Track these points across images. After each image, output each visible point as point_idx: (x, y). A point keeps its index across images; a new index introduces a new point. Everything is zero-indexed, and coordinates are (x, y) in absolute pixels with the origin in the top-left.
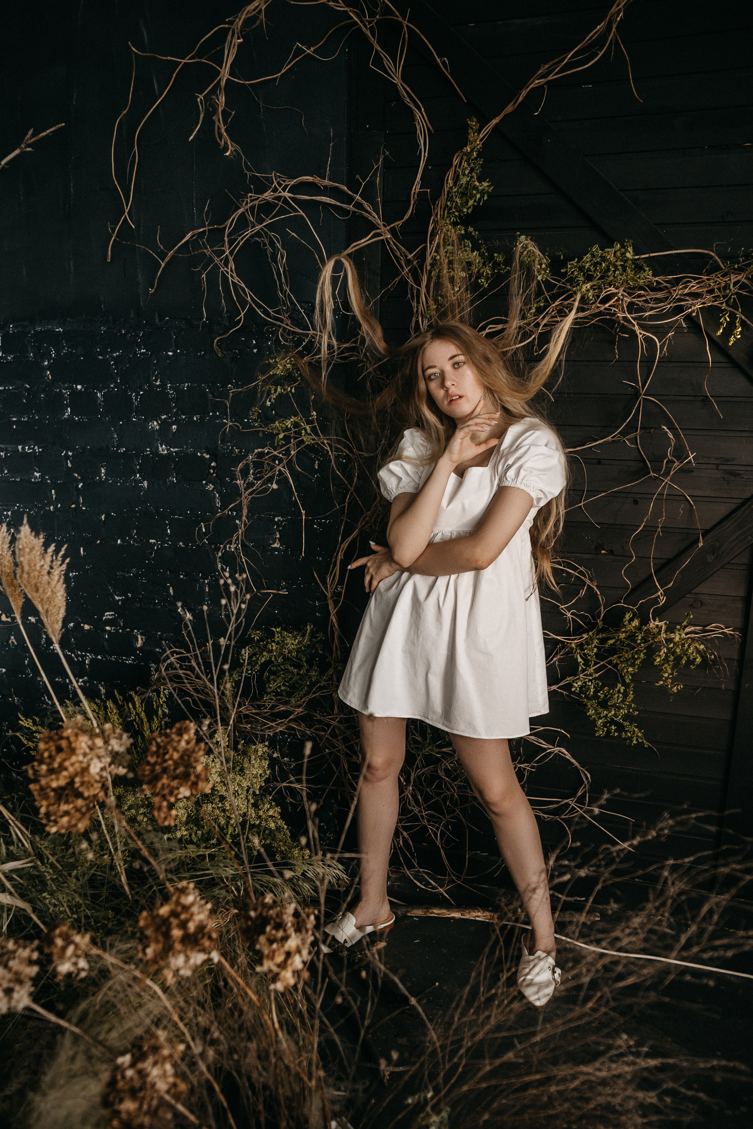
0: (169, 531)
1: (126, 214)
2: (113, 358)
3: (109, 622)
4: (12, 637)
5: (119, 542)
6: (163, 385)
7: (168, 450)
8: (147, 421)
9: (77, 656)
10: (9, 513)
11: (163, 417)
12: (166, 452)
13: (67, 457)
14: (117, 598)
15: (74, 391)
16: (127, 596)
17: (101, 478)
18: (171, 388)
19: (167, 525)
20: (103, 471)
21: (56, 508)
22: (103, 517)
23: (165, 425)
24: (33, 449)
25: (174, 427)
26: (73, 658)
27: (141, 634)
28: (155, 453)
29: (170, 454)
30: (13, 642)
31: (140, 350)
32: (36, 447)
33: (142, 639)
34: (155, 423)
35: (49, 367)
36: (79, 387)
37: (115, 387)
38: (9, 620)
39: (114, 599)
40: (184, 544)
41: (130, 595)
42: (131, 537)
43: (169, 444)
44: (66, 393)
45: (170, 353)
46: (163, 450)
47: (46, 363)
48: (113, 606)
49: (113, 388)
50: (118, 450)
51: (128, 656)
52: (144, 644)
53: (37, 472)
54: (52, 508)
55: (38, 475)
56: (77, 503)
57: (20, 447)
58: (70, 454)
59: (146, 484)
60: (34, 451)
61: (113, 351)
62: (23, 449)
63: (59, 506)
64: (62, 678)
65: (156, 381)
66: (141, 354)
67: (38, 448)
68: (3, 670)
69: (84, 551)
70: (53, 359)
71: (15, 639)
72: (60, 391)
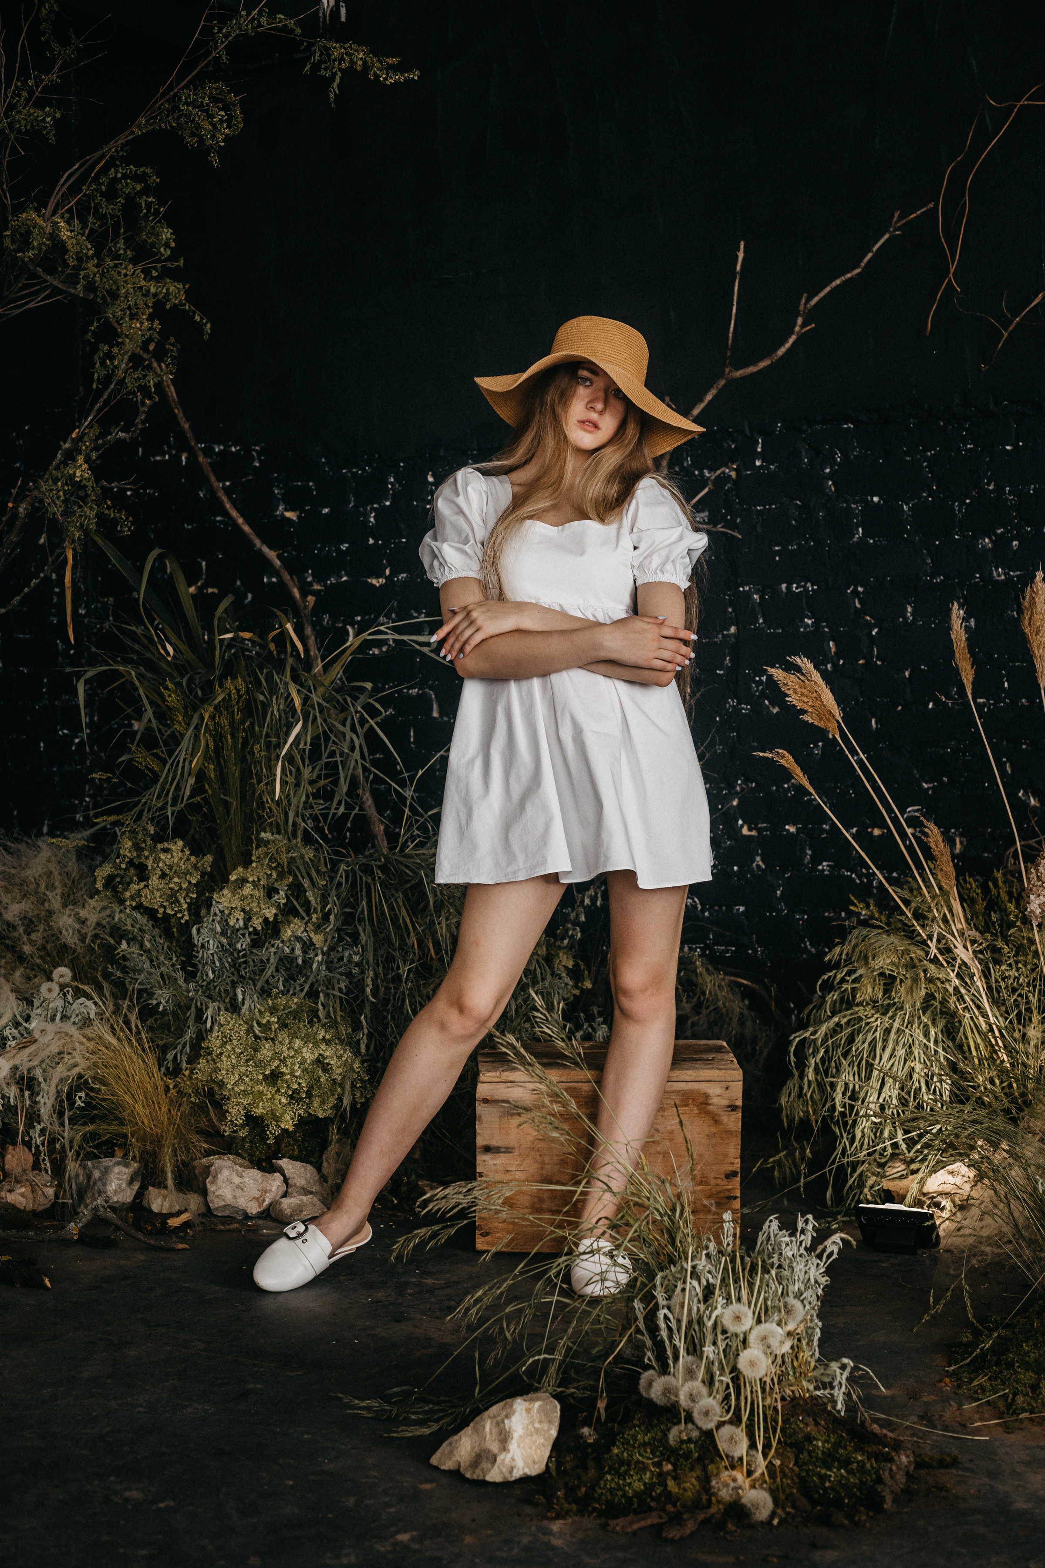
0: (1006, 685)
1: (951, 275)
2: (927, 459)
3: (912, 821)
4: (758, 858)
5: (931, 705)
6: (999, 489)
7: (1005, 574)
8: (975, 538)
9: (860, 876)
11: (999, 531)
12: (1003, 577)
13: (855, 593)
14: (925, 786)
15: (869, 506)
16: (941, 782)
17: (906, 619)
18: (1010, 493)
19: (1004, 676)
20: (909, 609)
21: (836, 666)
22: (907, 674)
23: (1001, 543)
24: (804, 587)
25: (1015, 543)
26: (854, 880)
27: (961, 835)
28: (987, 578)
29: (1009, 579)
30: (758, 866)
31: (965, 445)
32: (809, 585)
33: (961, 843)
34: (987, 540)
35: (831, 476)
36: (876, 499)
37: (929, 496)
38: (754, 833)
39: (920, 787)
40: (1028, 701)
41: (945, 779)
42: (949, 698)
43: (1007, 567)
44: (858, 508)
45: (1008, 448)
46: (999, 574)
47: (828, 470)
48: (919, 797)
49: (926, 498)
50: (931, 579)
52: (965, 848)
53: (809, 618)
54: (829, 666)
55: (810, 622)
56: (868, 657)
57: (784, 586)
58: (860, 589)
59: (972, 623)
60: (806, 589)
61: (926, 450)
62: (789, 588)
63: (841, 662)
64: (835, 912)
65: (989, 484)
66: (967, 450)
67: (813, 585)
68: (742, 909)
69: (876, 723)
70: (839, 464)
71: (762, 860)
72: (849, 506)
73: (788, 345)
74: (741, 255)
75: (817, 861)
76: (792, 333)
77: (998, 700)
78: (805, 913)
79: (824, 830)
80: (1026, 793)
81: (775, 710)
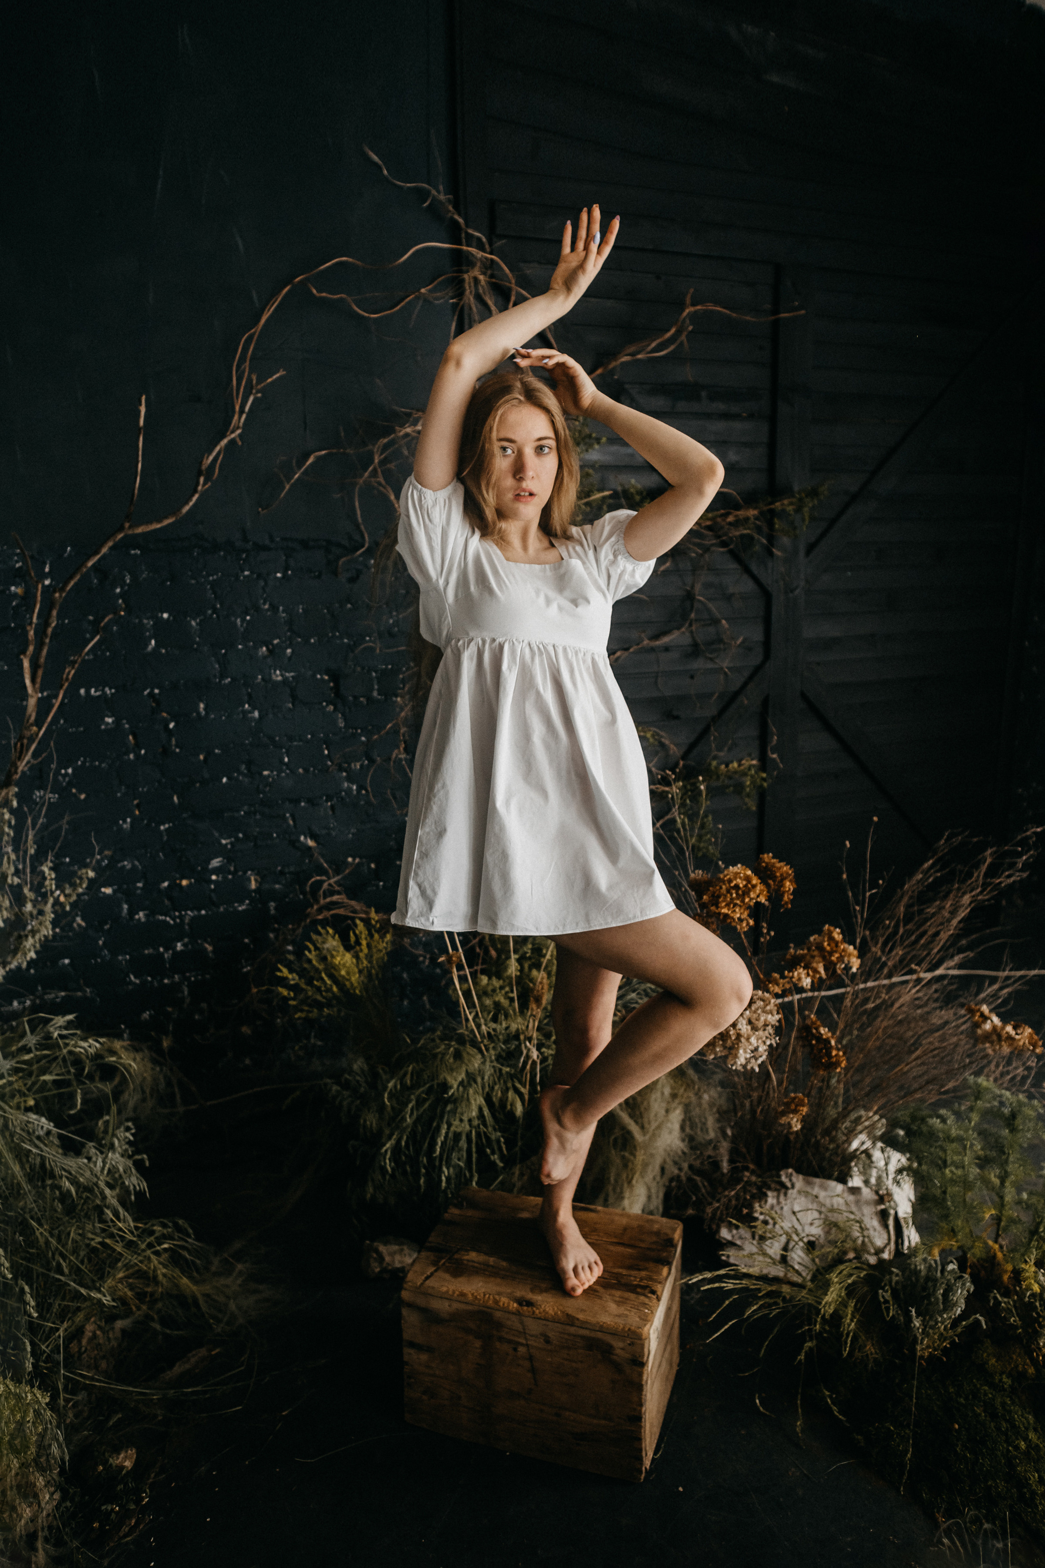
0: (286, 760)
2: (209, 583)
3: (216, 871)
4: (78, 919)
5: (225, 780)
6: (274, 609)
7: (282, 675)
8: (254, 647)
9: (174, 919)
10: (70, 771)
11: (274, 642)
12: (281, 678)
13: (152, 695)
14: (224, 842)
15: (159, 621)
16: (237, 839)
17: (198, 713)
18: (282, 611)
19: (284, 753)
20: (202, 706)
21: (138, 756)
22: (201, 757)
24: (102, 691)
25: (289, 651)
26: (168, 922)
27: (255, 875)
28: (267, 680)
29: (287, 679)
30: (79, 925)
31: (243, 571)
32: (107, 689)
33: (256, 880)
34: (264, 649)
35: (121, 595)
36: (165, 616)
37: (213, 613)
39: (220, 843)
40: (304, 770)
41: (240, 835)
42: (240, 773)
43: (284, 670)
44: (149, 623)
45: (279, 575)
46: (277, 676)
47: (118, 590)
48: (221, 851)
49: (211, 615)
50: (221, 681)
51: (241, 902)
52: (260, 883)
53: (109, 717)
54: (132, 756)
55: (110, 720)
56: (167, 746)
57: (82, 691)
58: (157, 691)
59: (256, 714)
60: (104, 693)
61: (209, 575)
62: (88, 692)
63: (143, 752)
64: (154, 949)
65: (264, 604)
66: (245, 577)
67: (110, 689)
68: (67, 961)
69: (178, 798)
70: (128, 585)
71: (83, 919)
72: (141, 621)
73: (191, 504)
74: (143, 409)
75: (132, 912)
76: (195, 491)
77: (280, 771)
78: (126, 954)
79: (139, 888)
80: (306, 837)
81: (83, 797)
